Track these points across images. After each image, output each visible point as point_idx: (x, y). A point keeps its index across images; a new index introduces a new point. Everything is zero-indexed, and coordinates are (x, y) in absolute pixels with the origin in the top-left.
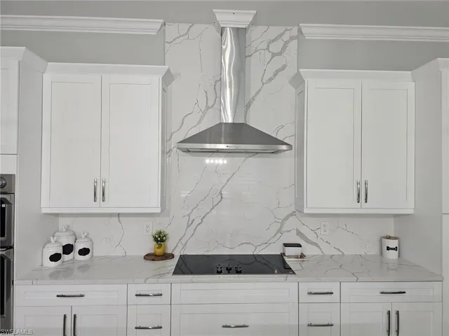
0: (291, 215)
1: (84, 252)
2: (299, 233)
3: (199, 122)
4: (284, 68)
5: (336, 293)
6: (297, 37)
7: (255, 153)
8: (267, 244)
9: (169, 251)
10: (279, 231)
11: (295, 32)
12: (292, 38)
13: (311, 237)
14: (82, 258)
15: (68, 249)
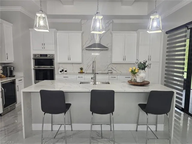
0: (110, 64)
1: (66, 71)
2: (112, 68)
3: (90, 43)
4: (109, 30)
5: (116, 77)
6: (112, 23)
7: (102, 50)
8: (105, 70)
9: (83, 72)
10: (108, 68)
11: (112, 21)
12: (111, 23)
13: (115, 69)
14: (65, 72)
15: (63, 70)
